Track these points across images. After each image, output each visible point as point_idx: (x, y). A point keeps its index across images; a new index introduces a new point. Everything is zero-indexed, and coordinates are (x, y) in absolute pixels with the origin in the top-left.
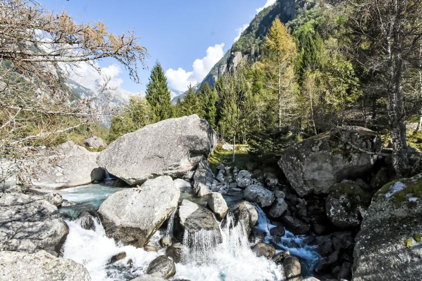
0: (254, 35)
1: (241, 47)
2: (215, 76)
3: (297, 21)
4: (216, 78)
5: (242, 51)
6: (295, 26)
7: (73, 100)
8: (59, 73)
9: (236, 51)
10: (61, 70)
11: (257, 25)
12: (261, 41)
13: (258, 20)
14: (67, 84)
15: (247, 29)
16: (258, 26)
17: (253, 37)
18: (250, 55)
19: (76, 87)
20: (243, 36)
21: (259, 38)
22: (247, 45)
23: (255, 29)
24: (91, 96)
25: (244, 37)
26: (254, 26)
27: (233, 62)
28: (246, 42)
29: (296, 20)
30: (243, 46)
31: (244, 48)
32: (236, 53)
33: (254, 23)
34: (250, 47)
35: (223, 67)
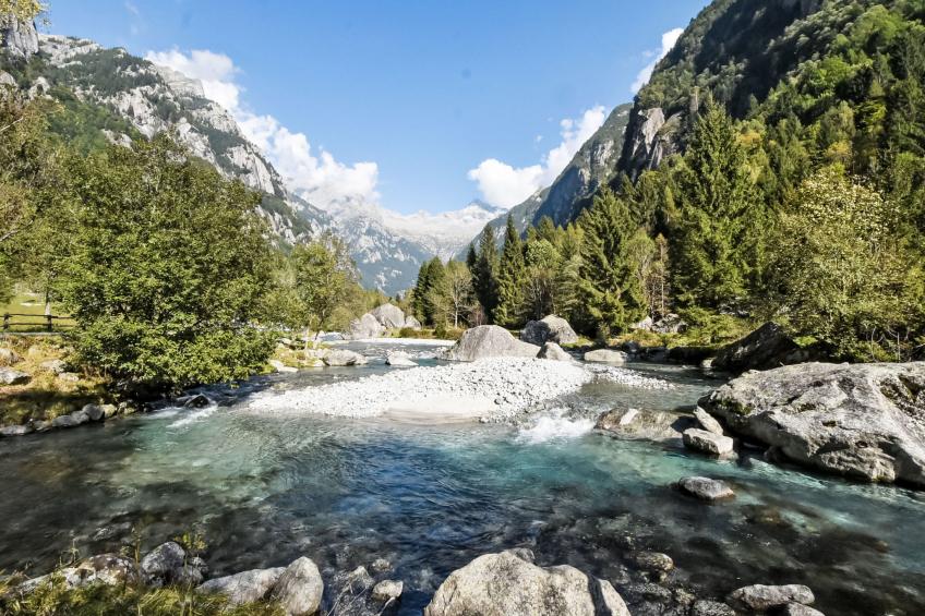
0: (691, 65)
1: (661, 96)
2: (583, 170)
3: (824, 18)
4: (586, 174)
5: (664, 106)
6: (821, 28)
7: (298, 233)
8: (276, 183)
9: (650, 106)
10: (278, 175)
11: (697, 42)
12: (715, 77)
13: (700, 29)
14: (288, 203)
15: (669, 56)
16: (700, 45)
17: (689, 71)
18: (688, 112)
19: (301, 208)
20: (661, 71)
21: (707, 70)
22: (677, 90)
23: (692, 53)
24: (329, 224)
25: (664, 74)
26: (688, 45)
27: (644, 132)
28: (672, 83)
29: (821, 13)
30: (665, 92)
31: (668, 99)
32: (649, 111)
33: (691, 39)
34: (685, 94)
35: (603, 148)
